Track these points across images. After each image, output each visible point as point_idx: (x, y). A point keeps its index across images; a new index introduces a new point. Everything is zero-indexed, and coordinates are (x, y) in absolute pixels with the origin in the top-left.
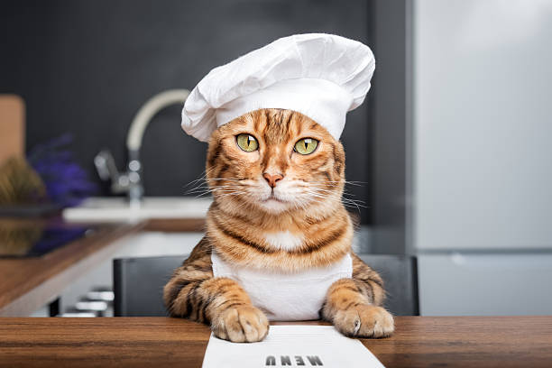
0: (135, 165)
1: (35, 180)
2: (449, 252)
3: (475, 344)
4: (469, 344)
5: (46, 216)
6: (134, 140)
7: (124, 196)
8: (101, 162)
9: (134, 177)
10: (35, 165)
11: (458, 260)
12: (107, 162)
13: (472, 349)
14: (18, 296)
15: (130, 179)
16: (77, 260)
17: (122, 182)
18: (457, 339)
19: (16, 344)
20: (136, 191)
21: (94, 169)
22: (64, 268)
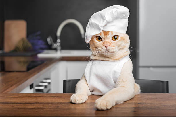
0: (59, 41)
1: (30, 45)
2: (149, 67)
3: (145, 104)
4: (143, 104)
5: (32, 56)
6: (59, 33)
7: (56, 49)
8: (49, 40)
9: (58, 44)
10: (29, 40)
11: (151, 69)
12: (50, 39)
13: (144, 106)
14: (19, 85)
15: (57, 45)
16: (38, 72)
17: (55, 46)
18: (140, 102)
19: (15, 103)
20: (59, 48)
21: (47, 42)
22: (34, 75)
